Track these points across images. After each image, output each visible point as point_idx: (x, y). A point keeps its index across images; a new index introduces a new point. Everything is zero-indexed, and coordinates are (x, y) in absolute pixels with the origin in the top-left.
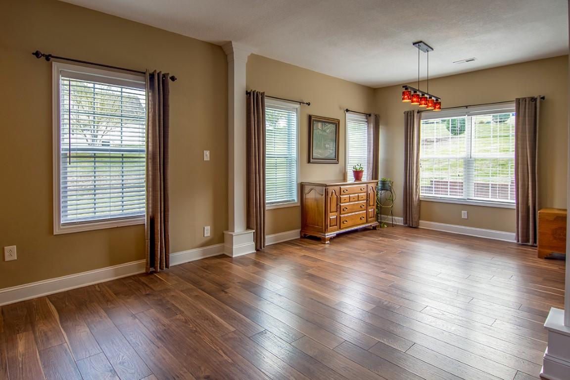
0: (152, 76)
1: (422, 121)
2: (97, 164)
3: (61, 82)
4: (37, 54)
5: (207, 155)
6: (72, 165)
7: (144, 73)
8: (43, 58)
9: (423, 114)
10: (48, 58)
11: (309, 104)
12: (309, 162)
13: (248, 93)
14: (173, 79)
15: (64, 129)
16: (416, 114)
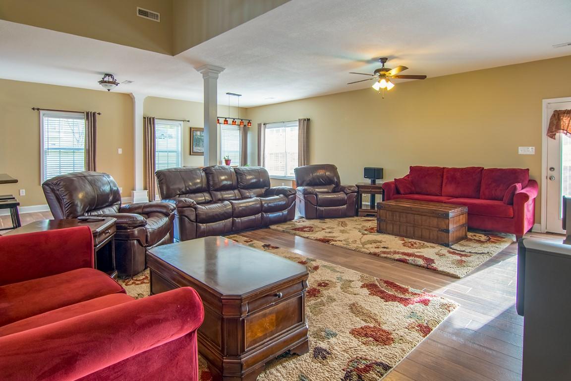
0: (87, 114)
1: (266, 130)
2: (61, 155)
3: (44, 119)
4: (33, 109)
5: (120, 151)
6: (49, 155)
7: (84, 113)
8: (36, 110)
9: (267, 125)
10: (38, 109)
11: (189, 121)
12: (190, 154)
13: (144, 118)
14: (99, 114)
15: (45, 139)
16: (262, 125)
